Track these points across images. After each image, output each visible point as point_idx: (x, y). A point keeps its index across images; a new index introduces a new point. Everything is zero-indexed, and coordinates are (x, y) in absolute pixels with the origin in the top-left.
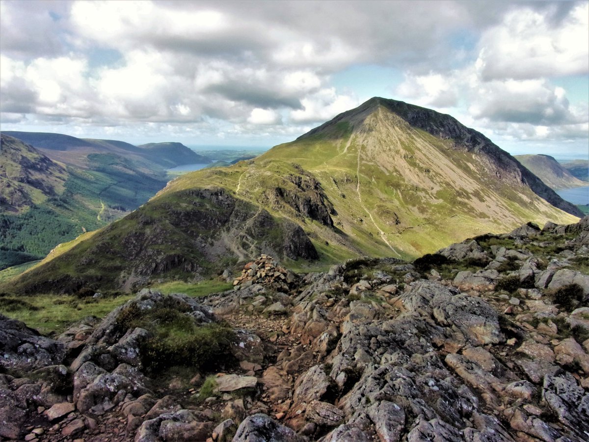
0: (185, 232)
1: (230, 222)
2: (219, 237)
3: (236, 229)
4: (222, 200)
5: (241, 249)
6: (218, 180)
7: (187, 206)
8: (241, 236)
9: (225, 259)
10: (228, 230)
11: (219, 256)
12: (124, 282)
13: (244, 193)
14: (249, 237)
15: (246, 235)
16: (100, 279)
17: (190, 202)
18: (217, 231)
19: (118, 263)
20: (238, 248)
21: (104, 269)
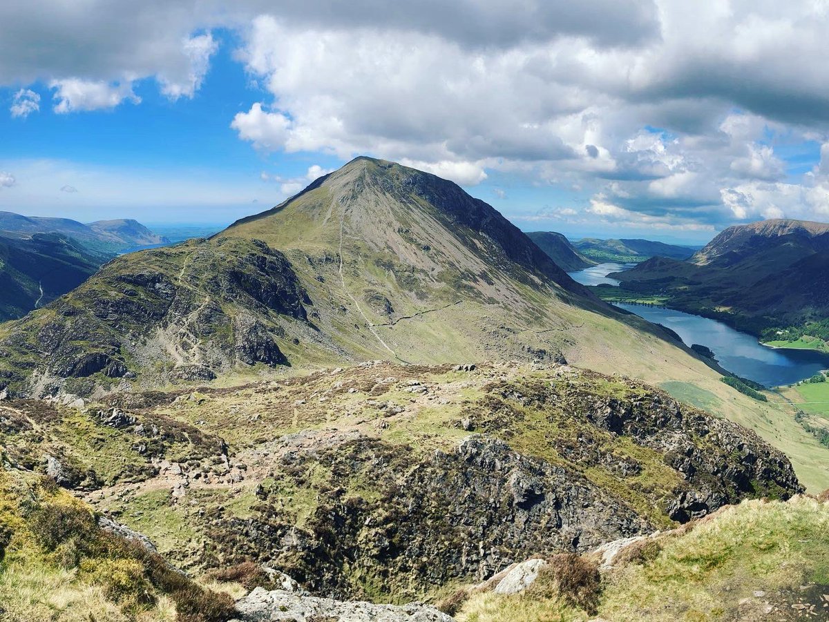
0: (113, 326)
1: (168, 316)
2: (153, 334)
3: (176, 324)
4: (159, 288)
5: (181, 349)
6: (158, 263)
7: (117, 295)
8: (180, 334)
9: (159, 363)
10: (165, 326)
11: (152, 359)
12: (36, 382)
13: (189, 279)
14: (191, 335)
15: (188, 332)
16: (10, 376)
17: (120, 290)
18: (152, 327)
19: (31, 358)
20: (177, 349)
21: (16, 364)
